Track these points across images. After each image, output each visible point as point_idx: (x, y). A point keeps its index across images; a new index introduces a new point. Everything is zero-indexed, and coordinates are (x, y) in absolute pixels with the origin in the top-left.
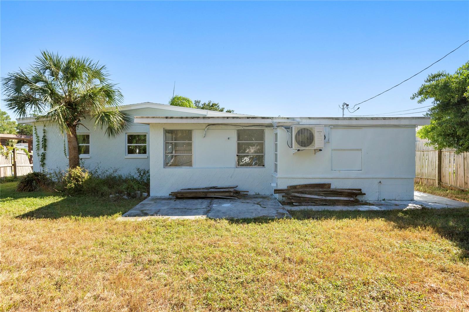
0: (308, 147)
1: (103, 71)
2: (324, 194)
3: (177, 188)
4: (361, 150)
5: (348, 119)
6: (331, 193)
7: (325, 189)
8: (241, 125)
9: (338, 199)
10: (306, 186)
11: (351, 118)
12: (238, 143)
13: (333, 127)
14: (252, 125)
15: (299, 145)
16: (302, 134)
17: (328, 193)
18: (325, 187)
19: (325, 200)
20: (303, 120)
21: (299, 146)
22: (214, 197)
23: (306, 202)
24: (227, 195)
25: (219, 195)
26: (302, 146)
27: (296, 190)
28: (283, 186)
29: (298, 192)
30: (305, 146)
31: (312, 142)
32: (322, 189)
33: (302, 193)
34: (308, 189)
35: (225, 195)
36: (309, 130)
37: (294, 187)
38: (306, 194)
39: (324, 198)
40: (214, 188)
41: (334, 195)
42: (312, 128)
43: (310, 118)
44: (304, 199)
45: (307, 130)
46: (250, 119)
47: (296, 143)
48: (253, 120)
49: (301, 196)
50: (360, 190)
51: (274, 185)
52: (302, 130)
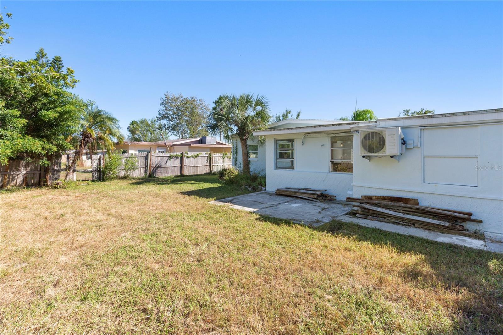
0: (377, 153)
1: (263, 101)
2: (403, 210)
3: (282, 186)
4: (476, 157)
5: (448, 115)
6: (417, 211)
7: (408, 205)
8: (333, 132)
9: (422, 220)
10: (384, 198)
11: (454, 114)
12: (331, 149)
13: (424, 128)
14: (343, 131)
15: (366, 150)
16: (369, 139)
17: (413, 210)
18: (410, 202)
19: (402, 219)
20: (381, 122)
21: (366, 152)
22: (300, 197)
23: (374, 216)
24: (312, 197)
25: (307, 196)
26: (369, 151)
27: (370, 201)
28: (358, 195)
29: (372, 204)
30: (373, 152)
31: (383, 148)
32: (405, 204)
33: (376, 205)
34: (386, 202)
35: (310, 197)
36: (379, 133)
37: (370, 198)
38: (380, 207)
39: (402, 215)
40: (307, 189)
41: (420, 214)
42: (382, 131)
43: (389, 119)
44: (373, 212)
45: (376, 133)
46: (336, 126)
47: (362, 148)
48: (338, 126)
49: (370, 208)
50: (470, 214)
51: (349, 192)
52: (369, 134)
